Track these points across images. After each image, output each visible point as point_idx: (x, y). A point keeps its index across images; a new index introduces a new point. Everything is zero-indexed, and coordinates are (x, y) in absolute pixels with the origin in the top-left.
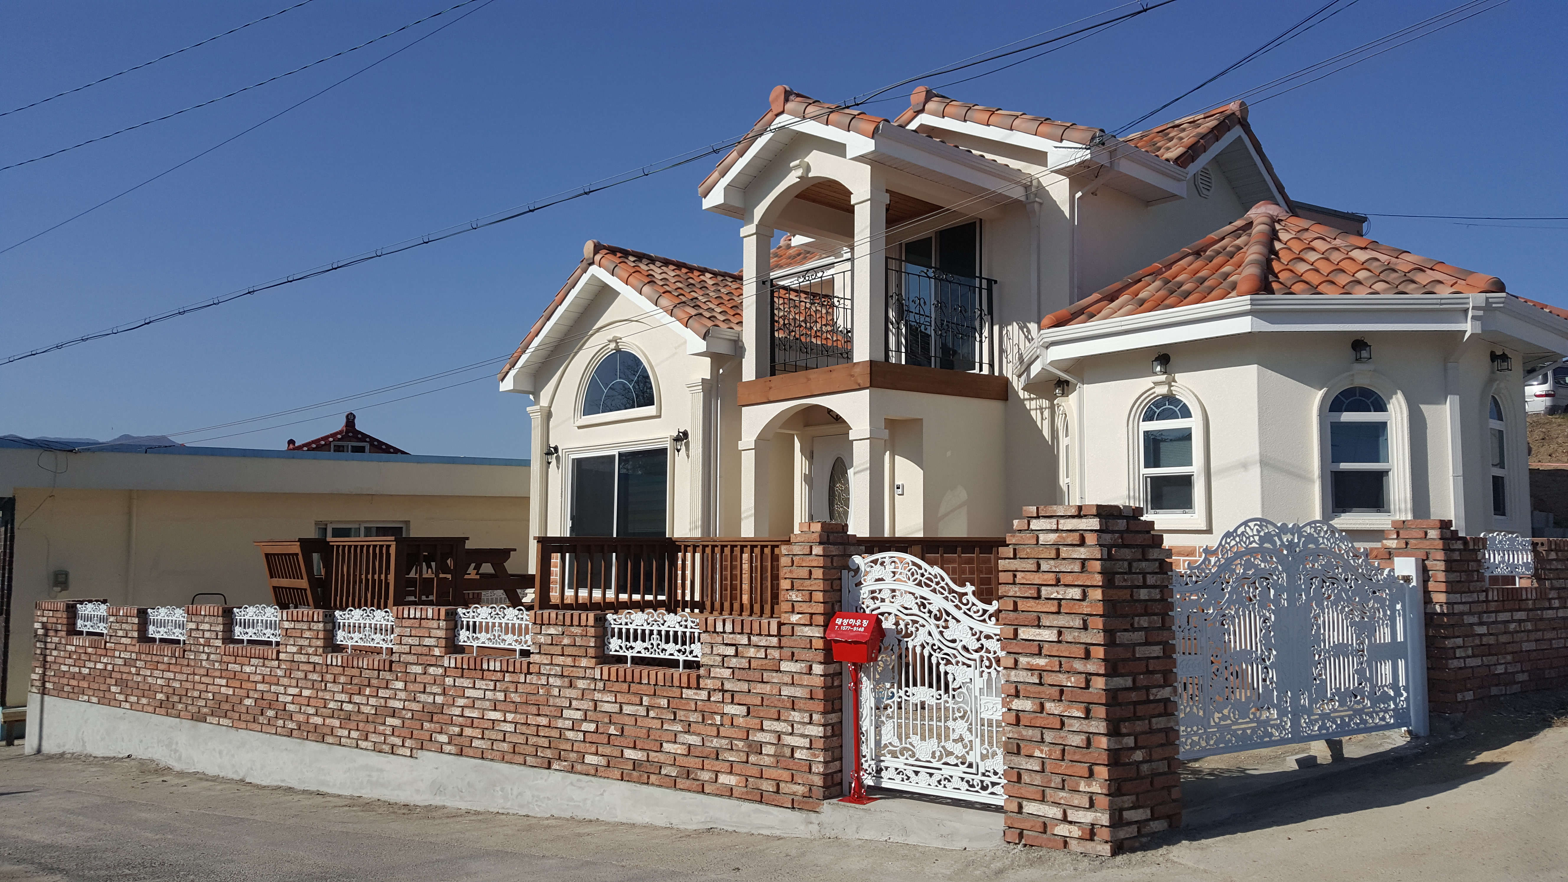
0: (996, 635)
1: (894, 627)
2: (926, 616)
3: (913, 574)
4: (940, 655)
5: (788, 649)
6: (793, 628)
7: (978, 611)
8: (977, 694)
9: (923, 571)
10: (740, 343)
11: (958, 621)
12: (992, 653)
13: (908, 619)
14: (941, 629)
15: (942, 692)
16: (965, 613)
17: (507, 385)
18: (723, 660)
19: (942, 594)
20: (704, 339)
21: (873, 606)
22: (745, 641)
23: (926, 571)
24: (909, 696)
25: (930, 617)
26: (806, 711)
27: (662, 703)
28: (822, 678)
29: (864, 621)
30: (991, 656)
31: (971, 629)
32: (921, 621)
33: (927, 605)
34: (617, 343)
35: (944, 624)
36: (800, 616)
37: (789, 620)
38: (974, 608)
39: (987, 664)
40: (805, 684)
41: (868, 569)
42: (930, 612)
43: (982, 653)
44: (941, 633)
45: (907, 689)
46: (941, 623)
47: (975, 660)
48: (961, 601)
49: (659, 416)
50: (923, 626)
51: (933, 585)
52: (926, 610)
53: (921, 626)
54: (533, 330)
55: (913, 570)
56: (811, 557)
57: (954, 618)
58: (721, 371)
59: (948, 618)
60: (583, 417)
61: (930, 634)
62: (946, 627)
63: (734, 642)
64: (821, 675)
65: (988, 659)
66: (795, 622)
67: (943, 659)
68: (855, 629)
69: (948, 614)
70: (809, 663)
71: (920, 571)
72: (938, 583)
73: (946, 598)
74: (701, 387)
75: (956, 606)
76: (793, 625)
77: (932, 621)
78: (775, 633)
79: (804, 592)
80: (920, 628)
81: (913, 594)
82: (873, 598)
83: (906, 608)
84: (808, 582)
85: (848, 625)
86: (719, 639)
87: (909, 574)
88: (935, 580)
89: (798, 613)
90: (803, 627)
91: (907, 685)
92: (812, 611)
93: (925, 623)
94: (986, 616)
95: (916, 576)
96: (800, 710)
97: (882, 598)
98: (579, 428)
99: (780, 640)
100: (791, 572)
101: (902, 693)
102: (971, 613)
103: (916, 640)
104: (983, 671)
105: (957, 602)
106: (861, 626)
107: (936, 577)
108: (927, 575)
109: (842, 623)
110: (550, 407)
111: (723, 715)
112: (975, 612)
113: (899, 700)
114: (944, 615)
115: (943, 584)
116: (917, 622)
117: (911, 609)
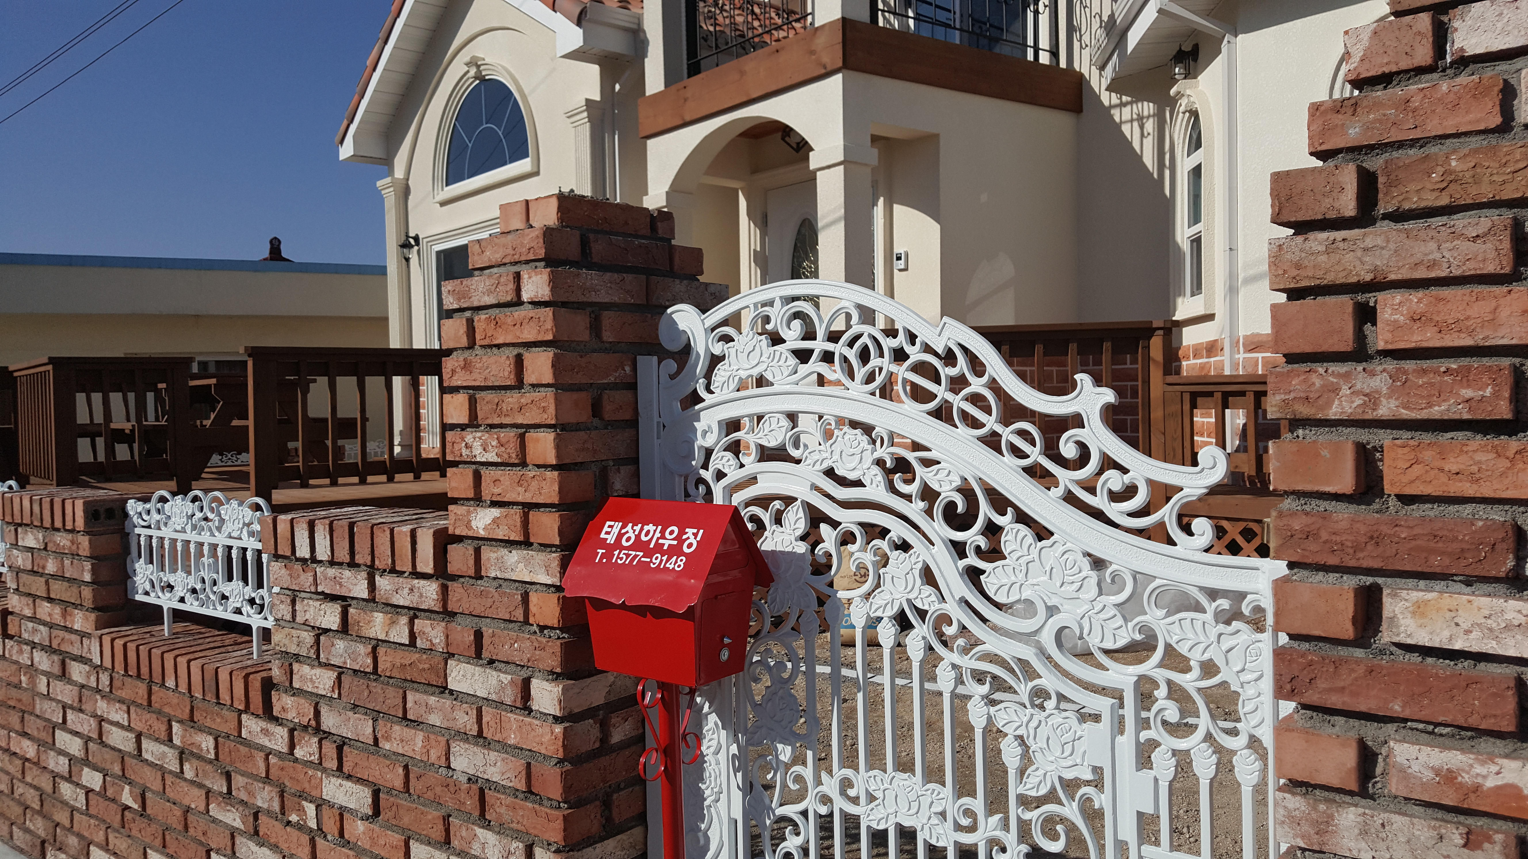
0: (1213, 594)
1: (802, 548)
2: (915, 510)
3: (864, 356)
4: (968, 663)
5: (469, 619)
6: (478, 552)
7: (1130, 491)
8: (1128, 832)
9: (901, 340)
10: (641, 34)
11: (1042, 533)
12: (1196, 672)
13: (849, 519)
14: (972, 560)
15: (978, 804)
16: (1070, 498)
17: (346, 151)
18: (317, 642)
19: (975, 424)
20: (579, 24)
21: (734, 475)
22: (361, 590)
23: (912, 338)
24: (855, 800)
25: (929, 512)
26: (517, 835)
27: (204, 746)
28: (558, 729)
29: (690, 531)
30: (1189, 681)
31: (1098, 564)
32: (898, 530)
33: (919, 469)
34: (478, 67)
35: (983, 542)
36: (496, 512)
37: (468, 526)
38: (1114, 480)
39: (1172, 714)
40: (511, 742)
41: (717, 349)
42: (929, 494)
43: (1150, 666)
44: (974, 575)
45: (848, 772)
46: (973, 536)
47: (1118, 696)
48: (1052, 452)
49: (537, 173)
50: (904, 546)
51: (941, 392)
52: (912, 489)
53: (897, 547)
54: (369, 62)
55: (865, 339)
56: (519, 313)
57: (1022, 518)
58: (617, 87)
59: (999, 520)
60: (446, 189)
61: (928, 577)
62: (994, 554)
63: (337, 591)
64: (556, 719)
65: (1176, 692)
66: (482, 533)
67: (979, 677)
68: (657, 560)
69: (1000, 503)
70: (525, 674)
71: (888, 343)
72: (958, 384)
73: (992, 442)
74: (585, 114)
75: (1035, 472)
76: (479, 543)
77: (939, 529)
78: (429, 569)
79: (504, 434)
80: (895, 556)
81: (868, 429)
82: (735, 448)
83: (843, 482)
84: (512, 399)
85: (638, 545)
86: (305, 580)
87: (852, 355)
88: (946, 372)
89: (494, 504)
90: (504, 552)
91: (850, 760)
92: (527, 498)
93: (911, 536)
94: (1167, 514)
95: (875, 362)
96: (501, 829)
97: (762, 448)
98: (443, 204)
99: (444, 590)
100: (467, 366)
101: (830, 786)
102: (1099, 501)
103: (879, 599)
104: (1154, 744)
105: (1036, 454)
106: (675, 551)
107: (949, 358)
108: (915, 354)
109: (620, 536)
110: (408, 179)
111: (320, 804)
112: (1115, 497)
113: (823, 810)
114: (985, 509)
115: (977, 385)
116: (883, 532)
117: (859, 484)
